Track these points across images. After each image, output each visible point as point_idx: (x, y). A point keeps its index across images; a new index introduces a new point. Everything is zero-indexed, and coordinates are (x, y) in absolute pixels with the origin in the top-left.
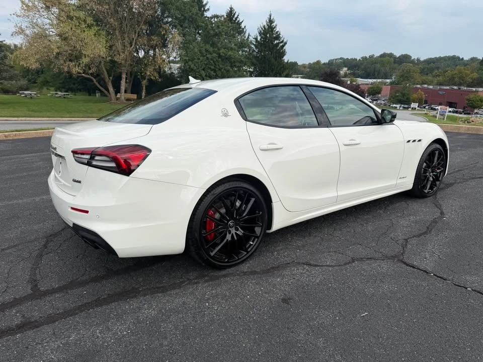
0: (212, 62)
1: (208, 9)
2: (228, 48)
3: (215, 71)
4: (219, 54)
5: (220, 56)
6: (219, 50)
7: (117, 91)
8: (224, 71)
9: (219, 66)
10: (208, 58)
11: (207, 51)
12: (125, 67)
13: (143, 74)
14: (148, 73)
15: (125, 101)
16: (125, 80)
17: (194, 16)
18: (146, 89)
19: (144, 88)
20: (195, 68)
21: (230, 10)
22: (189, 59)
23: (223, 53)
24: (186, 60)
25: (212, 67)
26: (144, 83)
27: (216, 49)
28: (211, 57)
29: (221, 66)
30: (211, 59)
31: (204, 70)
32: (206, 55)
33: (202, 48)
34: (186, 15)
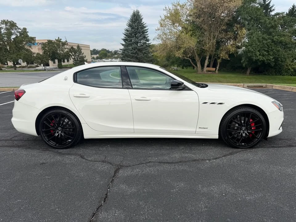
0: (266, 45)
1: (274, 10)
2: (280, 36)
3: (268, 52)
4: (273, 40)
5: (273, 41)
6: (273, 37)
7: (203, 66)
8: (276, 51)
9: (272, 48)
10: (263, 43)
11: (263, 38)
12: (209, 52)
13: (219, 56)
14: (221, 55)
15: (206, 72)
16: (208, 59)
17: (258, 16)
18: (220, 65)
19: (219, 64)
20: (252, 50)
21: (292, 7)
22: (249, 45)
23: (276, 39)
24: (247, 45)
25: (266, 49)
26: (219, 61)
27: (271, 37)
28: (266, 43)
29: (273, 48)
30: (266, 44)
31: (259, 51)
32: (263, 41)
33: (260, 36)
34: (253, 16)
